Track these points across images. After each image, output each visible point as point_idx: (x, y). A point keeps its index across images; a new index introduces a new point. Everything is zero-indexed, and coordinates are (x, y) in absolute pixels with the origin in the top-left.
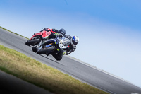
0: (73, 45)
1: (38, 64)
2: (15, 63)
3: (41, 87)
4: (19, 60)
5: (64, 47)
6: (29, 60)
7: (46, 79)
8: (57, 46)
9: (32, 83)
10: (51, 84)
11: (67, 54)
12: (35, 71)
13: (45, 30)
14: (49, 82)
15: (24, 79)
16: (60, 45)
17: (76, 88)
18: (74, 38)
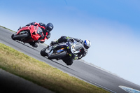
0: (85, 49)
1: (27, 58)
2: (4, 57)
3: (30, 80)
4: (8, 53)
5: (77, 52)
6: (17, 54)
7: (34, 72)
8: (69, 51)
9: (20, 76)
10: (39, 78)
11: (79, 59)
12: (24, 64)
13: (32, 24)
14: (38, 75)
15: (12, 73)
16: (73, 50)
17: (65, 81)
18: (85, 42)
